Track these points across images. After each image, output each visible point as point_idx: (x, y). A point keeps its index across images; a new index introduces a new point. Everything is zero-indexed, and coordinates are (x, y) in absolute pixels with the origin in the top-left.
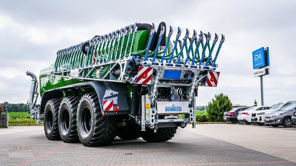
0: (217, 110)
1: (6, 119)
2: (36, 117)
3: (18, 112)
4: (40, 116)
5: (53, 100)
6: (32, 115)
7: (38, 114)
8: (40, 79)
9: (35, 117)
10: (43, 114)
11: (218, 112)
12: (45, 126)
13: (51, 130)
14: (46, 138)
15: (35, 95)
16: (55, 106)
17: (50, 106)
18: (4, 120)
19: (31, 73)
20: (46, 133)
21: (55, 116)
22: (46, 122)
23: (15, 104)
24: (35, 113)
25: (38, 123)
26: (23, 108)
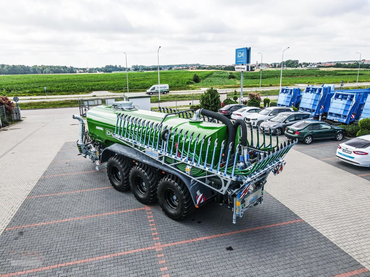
0: (209, 102)
1: (19, 113)
11: (210, 104)
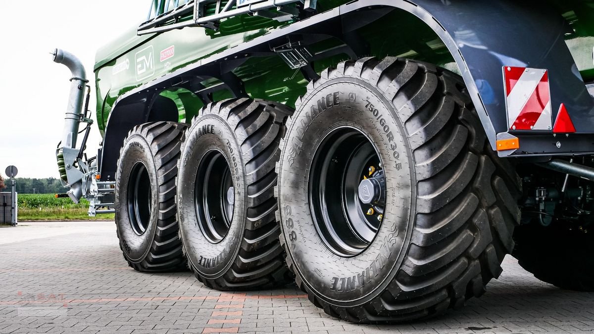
1: (13, 206)
2: (88, 192)
3: (44, 193)
4: (100, 186)
5: (150, 127)
6: (73, 186)
7: (94, 181)
8: (96, 76)
9: (84, 194)
10: (112, 179)
12: (118, 220)
13: (144, 237)
14: (126, 263)
15: (83, 125)
16: (159, 145)
17: (138, 148)
18: (9, 208)
19: (67, 56)
20: (124, 244)
21: (161, 182)
22: (124, 208)
23: (37, 179)
24: (84, 180)
25: (94, 212)
26: (54, 187)
